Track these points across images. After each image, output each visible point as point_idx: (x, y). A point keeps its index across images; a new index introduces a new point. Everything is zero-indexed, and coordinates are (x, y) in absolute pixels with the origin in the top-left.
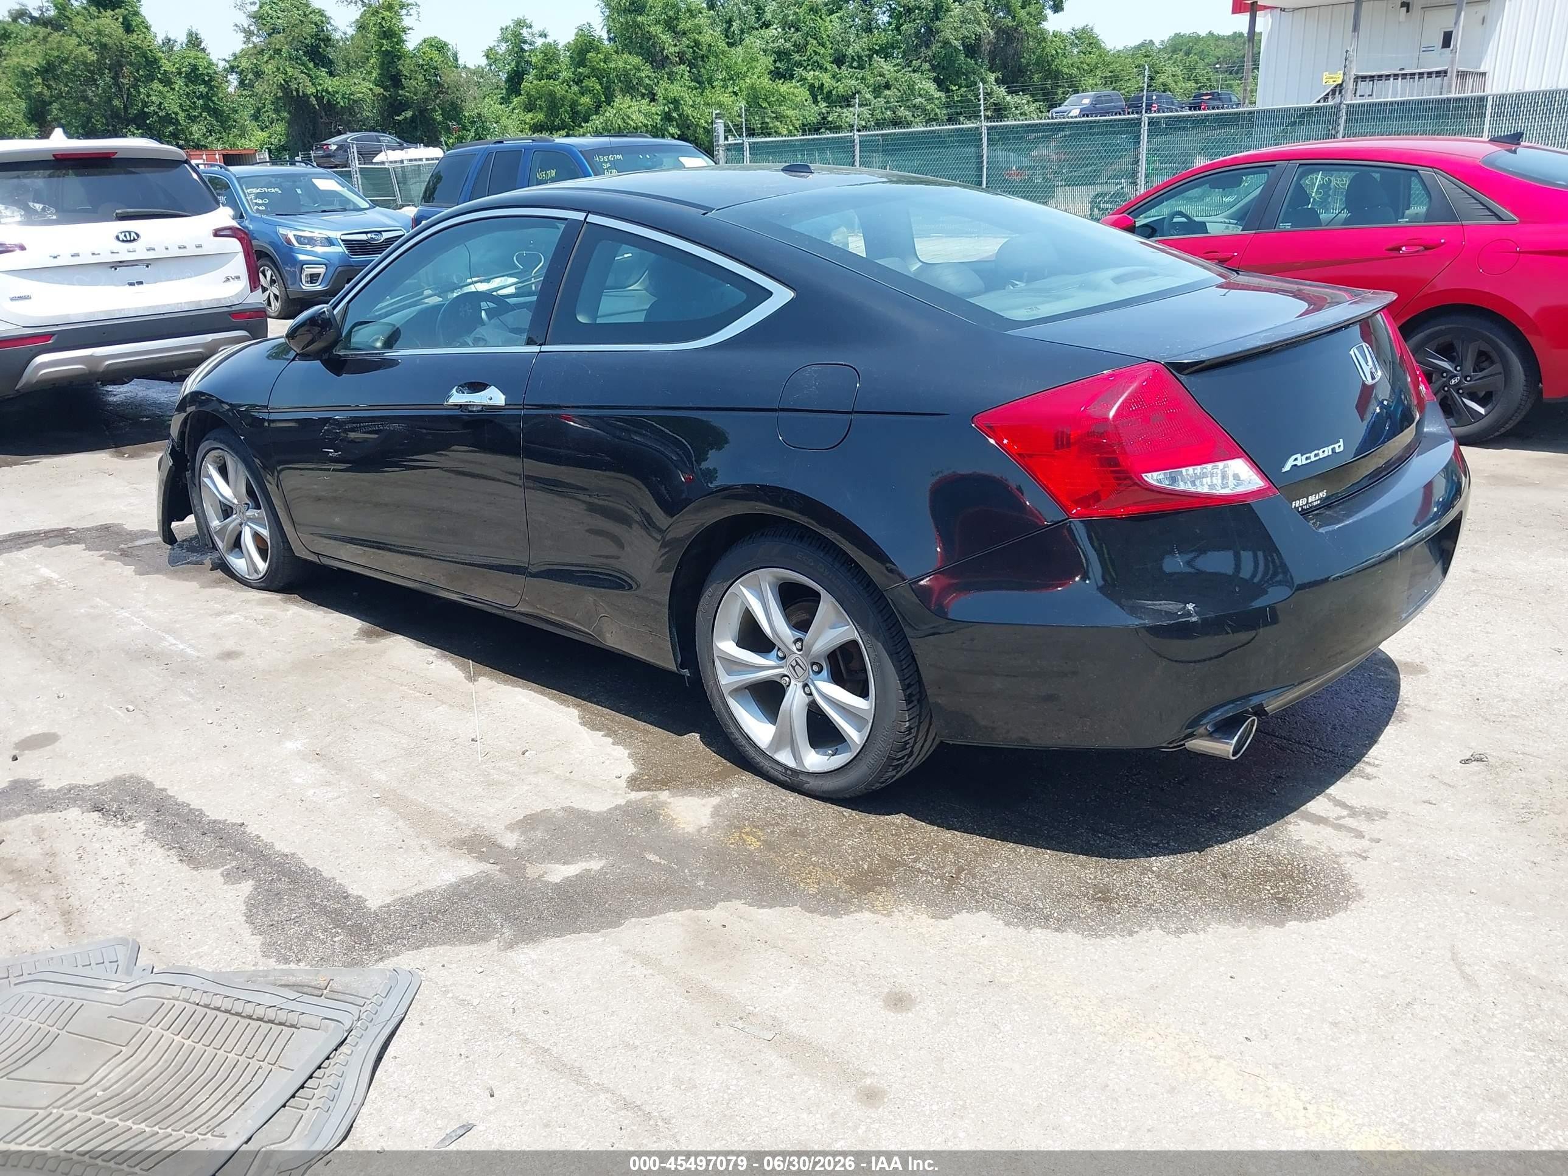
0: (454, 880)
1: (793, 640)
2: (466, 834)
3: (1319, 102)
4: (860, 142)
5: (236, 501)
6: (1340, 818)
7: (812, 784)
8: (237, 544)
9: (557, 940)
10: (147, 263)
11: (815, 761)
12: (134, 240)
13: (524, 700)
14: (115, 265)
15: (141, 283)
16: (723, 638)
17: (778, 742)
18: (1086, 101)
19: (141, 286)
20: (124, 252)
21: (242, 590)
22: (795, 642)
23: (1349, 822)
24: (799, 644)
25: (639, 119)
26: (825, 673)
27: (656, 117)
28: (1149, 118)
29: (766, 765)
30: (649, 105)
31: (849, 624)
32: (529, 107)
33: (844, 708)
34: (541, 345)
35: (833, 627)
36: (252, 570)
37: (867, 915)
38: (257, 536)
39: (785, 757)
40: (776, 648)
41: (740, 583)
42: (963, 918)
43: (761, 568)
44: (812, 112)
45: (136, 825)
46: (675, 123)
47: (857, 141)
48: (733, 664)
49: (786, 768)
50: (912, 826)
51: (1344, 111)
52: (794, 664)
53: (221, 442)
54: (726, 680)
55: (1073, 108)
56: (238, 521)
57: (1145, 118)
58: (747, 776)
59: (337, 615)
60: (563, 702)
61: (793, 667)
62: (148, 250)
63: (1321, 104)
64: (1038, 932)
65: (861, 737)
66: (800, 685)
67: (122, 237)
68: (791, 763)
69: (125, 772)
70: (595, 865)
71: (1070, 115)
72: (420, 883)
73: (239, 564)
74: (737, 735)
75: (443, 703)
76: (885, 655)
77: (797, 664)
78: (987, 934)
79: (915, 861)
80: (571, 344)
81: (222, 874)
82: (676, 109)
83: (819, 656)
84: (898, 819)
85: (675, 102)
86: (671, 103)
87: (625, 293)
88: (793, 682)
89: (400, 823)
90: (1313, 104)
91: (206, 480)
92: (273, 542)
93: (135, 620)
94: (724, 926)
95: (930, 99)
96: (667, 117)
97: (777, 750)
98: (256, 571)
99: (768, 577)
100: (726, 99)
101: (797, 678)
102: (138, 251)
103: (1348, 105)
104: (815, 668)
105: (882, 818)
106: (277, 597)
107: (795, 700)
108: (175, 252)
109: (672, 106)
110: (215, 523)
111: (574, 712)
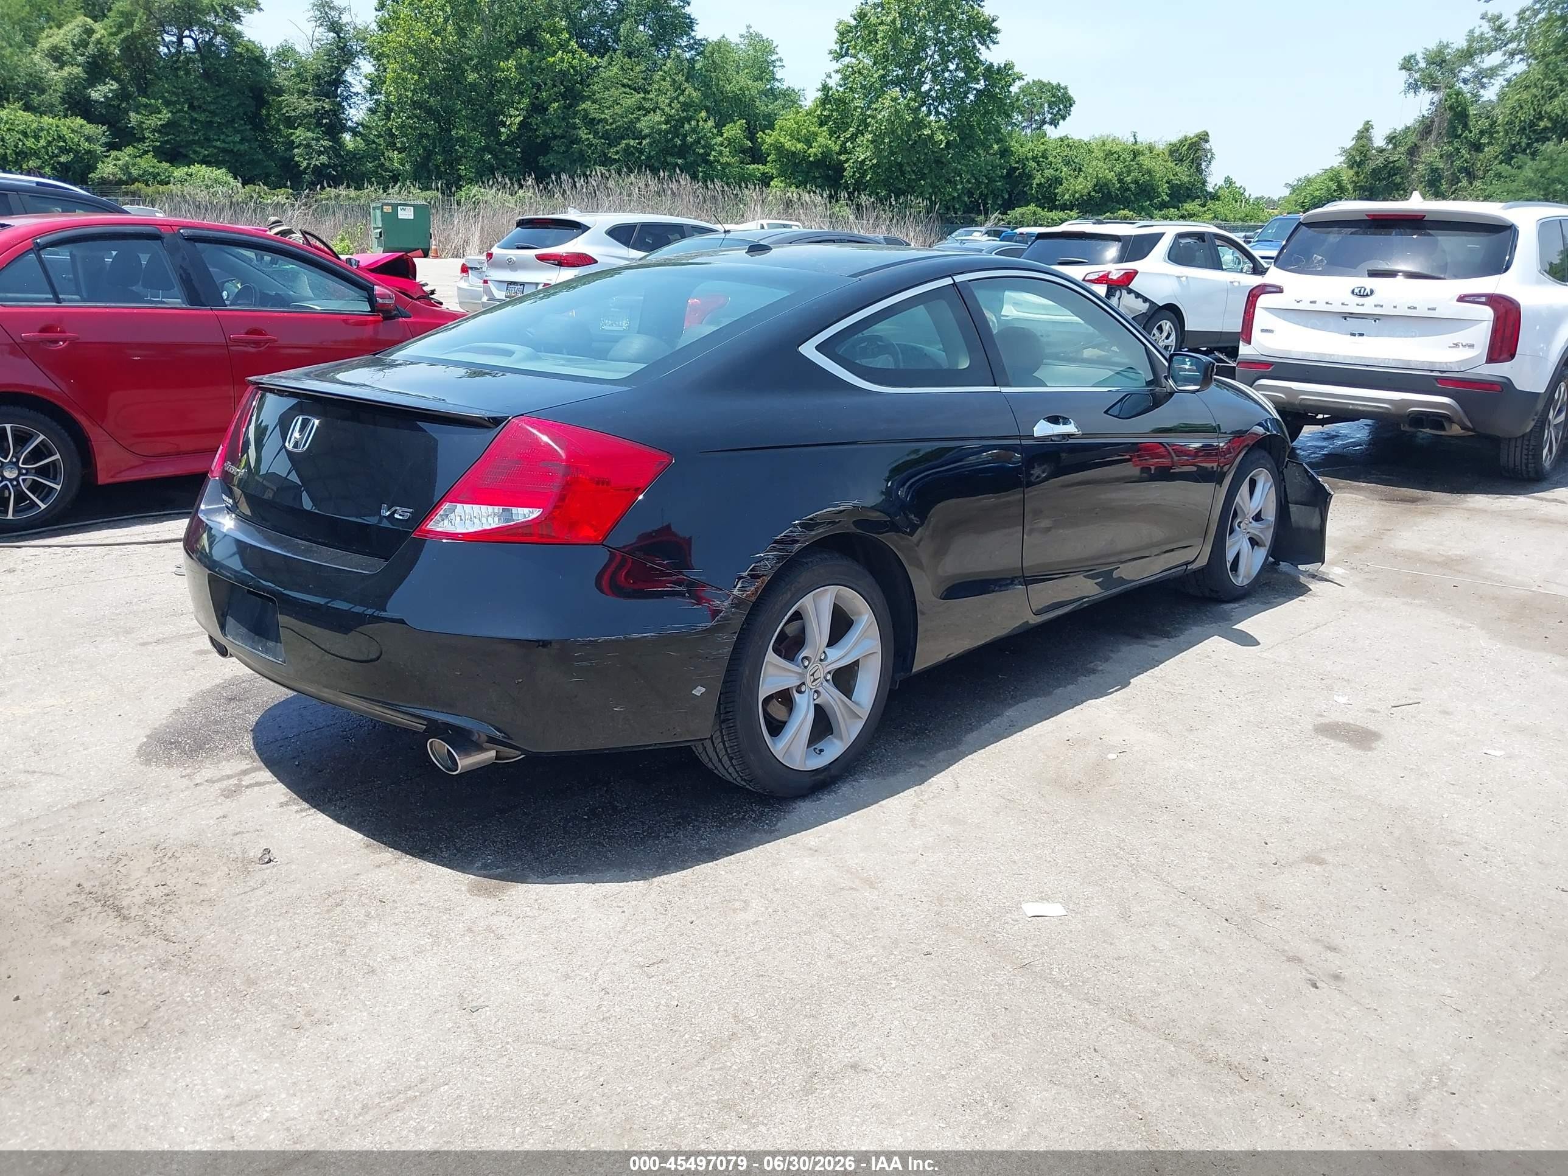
10: (1376, 318)
12: (1367, 295)
14: (1346, 316)
15: (1361, 335)
19: (1361, 338)
20: (1353, 305)
62: (1375, 306)
67: (1357, 291)
102: (1368, 306)
108: (1403, 311)
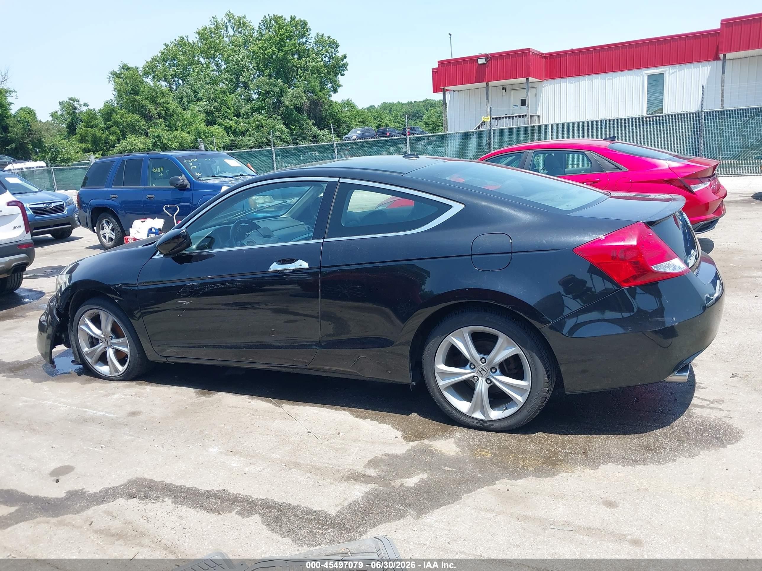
0: (362, 494)
1: (480, 358)
2: (346, 474)
3: (476, 129)
4: (275, 152)
5: (102, 336)
6: (708, 405)
7: (496, 425)
8: (103, 359)
9: (438, 510)
11: (495, 414)
13: (315, 411)
16: (439, 364)
17: (473, 409)
18: (359, 132)
21: (108, 383)
22: (481, 360)
23: (711, 405)
24: (483, 360)
25: (142, 146)
26: (498, 372)
27: (149, 144)
28: (410, 137)
29: (467, 420)
30: (145, 139)
31: (516, 347)
32: (82, 141)
33: (513, 386)
34: (323, 239)
35: (505, 349)
36: (113, 371)
37: (564, 474)
38: (117, 353)
39: (478, 415)
40: (469, 363)
41: (451, 335)
42: (603, 467)
43: (465, 327)
44: (228, 139)
45: (165, 500)
46: (159, 147)
47: (274, 151)
48: (445, 375)
49: (479, 420)
50: (548, 436)
51: (492, 132)
52: (481, 370)
53: (97, 305)
54: (442, 383)
55: (353, 135)
56: (104, 346)
57: (408, 137)
58: (456, 428)
59: (175, 387)
60: (336, 409)
61: (480, 372)
63: (477, 130)
64: (638, 467)
65: (523, 399)
66: (484, 379)
68: (482, 417)
69: (133, 476)
70: (425, 476)
71: (353, 138)
72: (345, 499)
73: (104, 369)
74: (449, 408)
75: (276, 419)
76: (537, 358)
77: (483, 369)
78: (619, 471)
79: (563, 449)
80: (340, 237)
81: (236, 513)
82: (159, 140)
83: (495, 365)
84: (540, 434)
85: (159, 137)
86: (157, 137)
87: (278, 219)
88: (480, 379)
89: (308, 475)
90: (473, 130)
91: (83, 327)
92: (132, 354)
93: (59, 404)
94: (508, 490)
95: (283, 132)
96: (155, 144)
97: (473, 413)
98: (117, 370)
99: (466, 331)
100: (184, 135)
101: (482, 376)
103: (493, 130)
104: (493, 370)
105: (533, 435)
106: (133, 383)
107: (482, 386)
109: (157, 139)
110: (86, 349)
111: (347, 413)
